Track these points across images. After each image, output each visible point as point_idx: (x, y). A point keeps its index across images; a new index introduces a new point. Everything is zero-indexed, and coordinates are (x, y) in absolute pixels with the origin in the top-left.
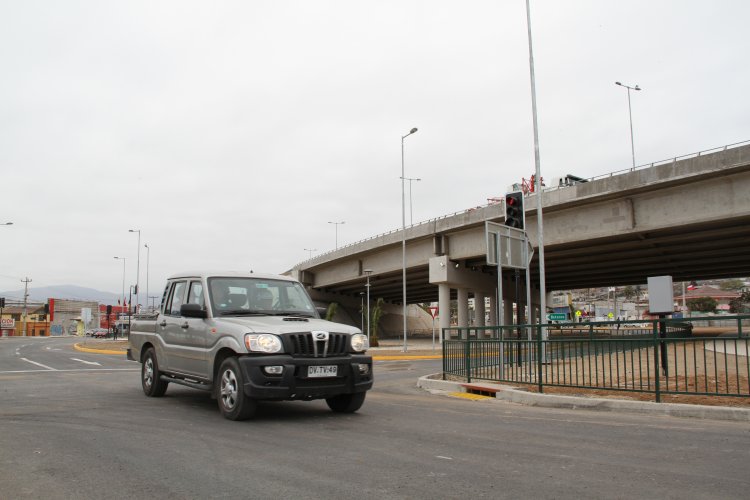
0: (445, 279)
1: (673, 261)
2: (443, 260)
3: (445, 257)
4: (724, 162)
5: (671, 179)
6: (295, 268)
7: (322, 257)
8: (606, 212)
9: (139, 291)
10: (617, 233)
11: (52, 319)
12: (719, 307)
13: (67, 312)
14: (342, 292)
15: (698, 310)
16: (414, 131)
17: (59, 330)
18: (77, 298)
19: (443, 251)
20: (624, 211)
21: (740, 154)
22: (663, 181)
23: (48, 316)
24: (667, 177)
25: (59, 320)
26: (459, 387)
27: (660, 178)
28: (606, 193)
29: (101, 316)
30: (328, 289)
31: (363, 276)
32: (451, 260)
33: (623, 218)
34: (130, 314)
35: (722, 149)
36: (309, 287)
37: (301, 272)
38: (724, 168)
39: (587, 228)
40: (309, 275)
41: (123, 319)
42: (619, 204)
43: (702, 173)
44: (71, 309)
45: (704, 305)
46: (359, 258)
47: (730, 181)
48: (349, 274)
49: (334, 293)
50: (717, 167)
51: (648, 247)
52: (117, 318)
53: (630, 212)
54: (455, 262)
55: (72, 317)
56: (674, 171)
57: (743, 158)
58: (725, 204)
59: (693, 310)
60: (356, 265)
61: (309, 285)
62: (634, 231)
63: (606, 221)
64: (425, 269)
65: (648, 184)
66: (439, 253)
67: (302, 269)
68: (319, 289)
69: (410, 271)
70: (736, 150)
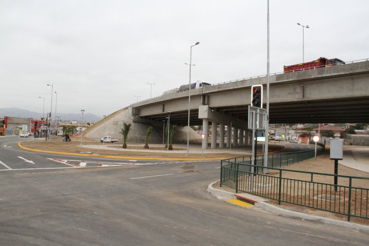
0: (206, 117)
1: (319, 114)
2: (206, 107)
3: (207, 106)
4: (351, 69)
5: (324, 75)
6: (130, 106)
7: (144, 102)
8: (290, 89)
9: (52, 115)
10: (295, 100)
11: (6, 127)
12: (335, 135)
13: (14, 124)
14: (153, 119)
15: (325, 136)
16: (197, 43)
17: (10, 133)
18: (20, 117)
19: (206, 103)
20: (299, 90)
21: (359, 66)
22: (320, 76)
23: (5, 125)
24: (322, 74)
25: (10, 127)
26: (232, 195)
27: (319, 75)
28: (291, 80)
29: (32, 125)
30: (146, 117)
31: (165, 112)
32: (210, 108)
33: (298, 93)
34: (46, 125)
35: (351, 63)
36: (137, 116)
37: (133, 108)
38: (351, 72)
39: (279, 96)
40: (137, 110)
41: (43, 128)
42: (297, 86)
43: (340, 73)
44: (16, 122)
45: (328, 134)
46: (163, 103)
47: (353, 79)
48: (158, 111)
49: (149, 119)
50: (348, 71)
51: (308, 107)
52: (40, 127)
53: (302, 91)
54: (212, 108)
55: (16, 126)
56: (326, 72)
57: (361, 68)
58: (350, 90)
59: (323, 136)
60: (161, 107)
61: (137, 115)
62: (303, 100)
63: (289, 94)
64: (197, 110)
65: (312, 77)
66: (204, 104)
67: (134, 107)
68: (142, 117)
69: (191, 111)
70: (358, 64)
